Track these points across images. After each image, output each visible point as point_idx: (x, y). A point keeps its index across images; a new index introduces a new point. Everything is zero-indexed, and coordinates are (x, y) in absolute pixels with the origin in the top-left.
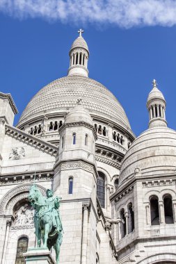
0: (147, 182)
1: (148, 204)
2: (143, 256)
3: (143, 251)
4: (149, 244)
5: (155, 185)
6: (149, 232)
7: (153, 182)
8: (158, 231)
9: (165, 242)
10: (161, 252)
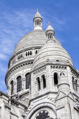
0: (35, 72)
1: (36, 82)
2: (32, 107)
3: (33, 105)
4: (35, 101)
5: (38, 72)
6: (35, 96)
7: (37, 71)
8: (39, 93)
9: (41, 98)
10: (39, 103)
